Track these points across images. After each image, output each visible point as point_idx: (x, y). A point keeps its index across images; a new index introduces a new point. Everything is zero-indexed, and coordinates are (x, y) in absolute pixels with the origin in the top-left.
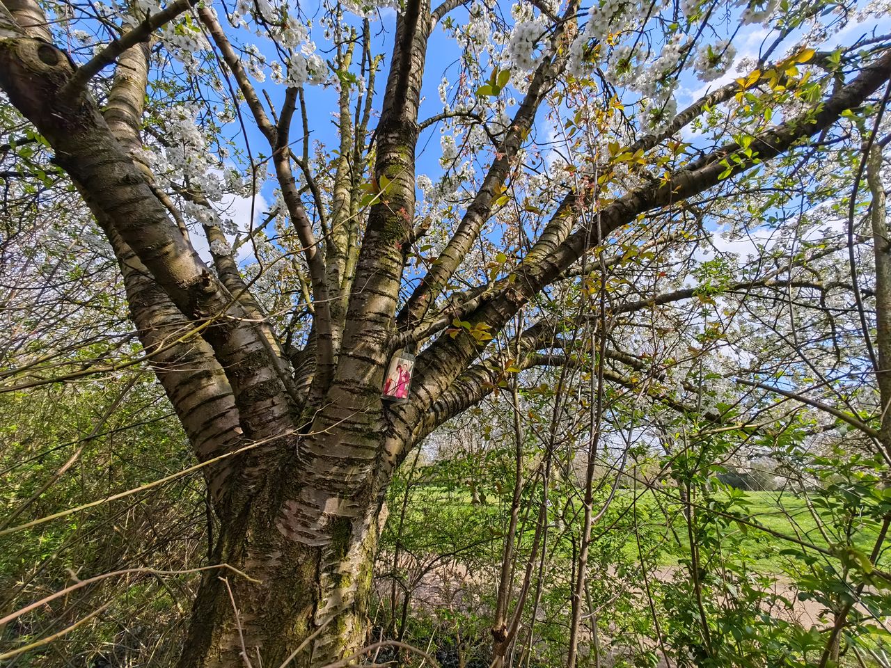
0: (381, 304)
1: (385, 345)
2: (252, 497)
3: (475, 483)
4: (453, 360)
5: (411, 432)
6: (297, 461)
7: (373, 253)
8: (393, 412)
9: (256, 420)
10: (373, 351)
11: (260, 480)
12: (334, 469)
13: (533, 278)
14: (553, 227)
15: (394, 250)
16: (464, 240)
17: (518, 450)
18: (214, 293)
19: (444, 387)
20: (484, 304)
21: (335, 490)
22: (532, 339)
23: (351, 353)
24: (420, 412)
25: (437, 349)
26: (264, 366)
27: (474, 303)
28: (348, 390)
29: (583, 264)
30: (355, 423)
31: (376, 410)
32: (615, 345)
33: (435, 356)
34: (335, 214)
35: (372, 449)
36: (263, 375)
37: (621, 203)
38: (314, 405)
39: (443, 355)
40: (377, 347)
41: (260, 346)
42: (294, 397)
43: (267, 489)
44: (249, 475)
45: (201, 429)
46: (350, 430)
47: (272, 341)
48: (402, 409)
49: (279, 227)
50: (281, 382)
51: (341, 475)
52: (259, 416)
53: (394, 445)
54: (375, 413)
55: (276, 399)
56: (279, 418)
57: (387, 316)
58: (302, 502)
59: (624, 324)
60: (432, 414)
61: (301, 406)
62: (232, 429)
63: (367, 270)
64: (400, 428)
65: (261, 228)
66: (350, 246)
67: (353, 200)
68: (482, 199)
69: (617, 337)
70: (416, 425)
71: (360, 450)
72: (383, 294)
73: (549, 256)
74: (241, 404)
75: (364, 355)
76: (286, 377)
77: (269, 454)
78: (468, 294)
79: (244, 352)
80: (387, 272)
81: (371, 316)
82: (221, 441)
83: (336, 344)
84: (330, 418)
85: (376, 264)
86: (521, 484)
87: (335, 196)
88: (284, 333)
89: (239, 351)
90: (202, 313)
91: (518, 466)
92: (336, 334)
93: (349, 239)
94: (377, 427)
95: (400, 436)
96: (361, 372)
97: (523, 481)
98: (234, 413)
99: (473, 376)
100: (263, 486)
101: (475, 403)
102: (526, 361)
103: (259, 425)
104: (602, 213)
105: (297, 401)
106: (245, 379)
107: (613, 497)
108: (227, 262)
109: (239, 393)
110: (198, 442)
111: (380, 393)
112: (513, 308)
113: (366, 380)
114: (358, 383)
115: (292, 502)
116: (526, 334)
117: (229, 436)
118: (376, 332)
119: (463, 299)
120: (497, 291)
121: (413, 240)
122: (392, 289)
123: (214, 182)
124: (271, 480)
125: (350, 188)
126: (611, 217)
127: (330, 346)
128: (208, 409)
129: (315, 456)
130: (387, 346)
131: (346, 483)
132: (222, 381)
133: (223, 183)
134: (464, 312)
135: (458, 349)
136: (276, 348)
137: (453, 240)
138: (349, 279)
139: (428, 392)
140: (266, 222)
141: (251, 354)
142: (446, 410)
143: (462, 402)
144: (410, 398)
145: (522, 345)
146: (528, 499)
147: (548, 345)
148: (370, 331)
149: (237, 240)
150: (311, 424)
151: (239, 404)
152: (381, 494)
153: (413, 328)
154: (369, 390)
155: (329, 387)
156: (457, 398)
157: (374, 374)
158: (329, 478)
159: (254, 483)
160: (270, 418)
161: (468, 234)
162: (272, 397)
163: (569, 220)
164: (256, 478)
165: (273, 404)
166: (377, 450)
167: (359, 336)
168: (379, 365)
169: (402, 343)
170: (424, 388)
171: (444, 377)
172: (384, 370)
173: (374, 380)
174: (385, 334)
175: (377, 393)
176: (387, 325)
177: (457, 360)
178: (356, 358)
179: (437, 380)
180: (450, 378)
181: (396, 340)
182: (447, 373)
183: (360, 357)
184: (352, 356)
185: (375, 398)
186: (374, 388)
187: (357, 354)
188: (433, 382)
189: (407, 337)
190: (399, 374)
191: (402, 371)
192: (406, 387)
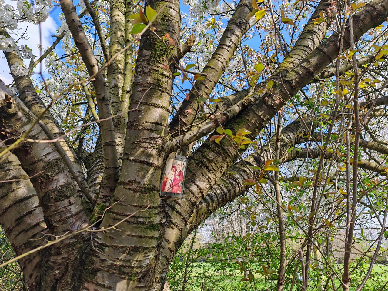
0: (155, 114)
1: (160, 150)
2: (57, 281)
3: (244, 263)
4: (220, 159)
5: (186, 222)
6: (92, 250)
7: (146, 70)
8: (170, 206)
9: (57, 217)
10: (151, 155)
11: (63, 267)
12: (122, 257)
13: (289, 82)
14: (308, 32)
15: (163, 65)
16: (225, 52)
17: (281, 234)
18: (16, 114)
19: (213, 183)
20: (245, 108)
21: (124, 273)
22: (291, 135)
23: (132, 158)
24: (193, 205)
25: (205, 150)
26: (61, 172)
27: (236, 108)
28: (131, 189)
29: (337, 65)
30: (138, 217)
31: (155, 205)
32: (371, 136)
33: (204, 156)
34: (112, 33)
35: (154, 238)
36: (61, 179)
37: (372, 6)
38: (105, 202)
39: (210, 155)
40: (154, 152)
41: (56, 155)
42: (87, 195)
43: (69, 274)
44: (55, 262)
45: (14, 224)
46: (134, 223)
47: (66, 148)
48: (177, 203)
49: (67, 47)
50: (76, 183)
51: (129, 261)
52: (59, 213)
53: (172, 234)
54: (155, 208)
55: (72, 200)
56: (76, 214)
57: (161, 124)
58: (98, 284)
59: (380, 115)
60: (204, 205)
61: (94, 203)
62: (38, 224)
63: (141, 85)
64: (176, 219)
65: (51, 49)
66: (126, 63)
67: (127, 21)
68: (241, 13)
69: (372, 128)
70: (190, 216)
71: (144, 240)
72: (156, 106)
73: (304, 60)
74: (44, 204)
75: (143, 159)
76: (80, 179)
77: (69, 245)
78: (231, 98)
79: (44, 162)
80: (159, 86)
81: (147, 125)
82: (30, 234)
83: (120, 149)
84: (117, 214)
85: (149, 79)
86: (284, 264)
87: (111, 18)
88: (76, 140)
89: (40, 160)
90: (8, 130)
91: (282, 249)
92: (119, 140)
93: (126, 56)
94: (157, 220)
95: (176, 226)
96: (141, 173)
97: (286, 262)
98: (39, 211)
99: (239, 170)
100: (66, 271)
101: (242, 193)
102: (286, 155)
103: (60, 221)
104: (354, 16)
105: (90, 198)
106: (46, 183)
107: (369, 276)
108: (25, 82)
109: (42, 195)
110: (13, 235)
111: (158, 191)
112: (272, 111)
113: (146, 180)
114: (139, 183)
115: (90, 284)
116: (285, 130)
117: (36, 230)
118: (153, 139)
119: (228, 104)
120: (257, 96)
121: (180, 56)
122: (164, 101)
123: (10, 13)
124: (72, 267)
125: (123, 10)
126: (362, 21)
127: (114, 151)
128: (18, 209)
129: (106, 246)
130: (162, 150)
131: (133, 268)
132: (28, 185)
133: (17, 13)
134: (228, 117)
135: (223, 149)
136: (70, 154)
137: (216, 53)
138: (128, 92)
139: (199, 188)
140: (55, 44)
141: (50, 163)
142: (215, 201)
143: (230, 194)
144: (184, 193)
145: (282, 140)
146: (291, 277)
147: (307, 140)
148: (147, 139)
149: (32, 61)
150: (102, 221)
151: (42, 204)
152: (163, 275)
153: (184, 133)
154: (149, 189)
155: (115, 187)
156: (225, 190)
157: (152, 175)
158: (119, 263)
159: (59, 269)
160: (69, 215)
161: (229, 47)
162: (69, 197)
163: (324, 25)
164: (60, 264)
165: (70, 204)
166: (157, 239)
167: (138, 143)
168: (156, 167)
169: (175, 147)
170: (195, 184)
171: (212, 174)
172: (160, 171)
173: (153, 180)
174: (160, 141)
175: (156, 191)
176: (161, 132)
177: (223, 159)
178: (137, 162)
179: (206, 177)
180: (217, 174)
181: (170, 144)
182: (215, 170)
183: (140, 161)
184: (133, 160)
185: (154, 195)
186: (153, 187)
187: (137, 158)
188: (203, 179)
189: (180, 141)
190: (174, 173)
191: (176, 170)
192: (180, 184)
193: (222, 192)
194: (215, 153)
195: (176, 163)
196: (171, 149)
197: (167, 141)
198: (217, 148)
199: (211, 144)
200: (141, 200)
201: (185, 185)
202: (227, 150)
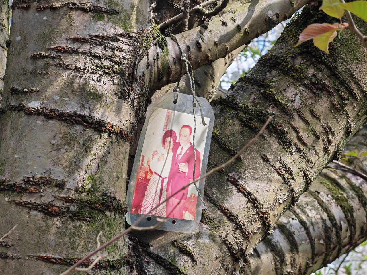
1: (127, 77)
4: (322, 106)
8: (159, 261)
23: (34, 104)
24: (236, 256)
25: (273, 78)
31: (114, 256)
33: (269, 98)
39: (290, 93)
40: (107, 86)
48: (184, 251)
54: (112, 266)
60: (267, 258)
75: (72, 107)
96: (67, 154)
113: (82, 177)
118: (102, 41)
130: (132, 77)
139: (254, 202)
148: (83, 41)
167: (54, 54)
168: (114, 133)
169: (173, 67)
170: (241, 190)
171: (296, 156)
172: (126, 148)
173: (105, 177)
174: (125, 47)
175: (114, 210)
176: (128, 17)
177: (333, 106)
178: (51, 118)
179: (277, 165)
180: (313, 158)
181: (156, 59)
182: (304, 144)
183: (62, 114)
184: (38, 113)
185: (109, 225)
186: (107, 199)
187: (52, 106)
188: (266, 172)
189: (188, 48)
190: (171, 154)
191: (177, 145)
192: (192, 190)
193: (325, 216)
194: (306, 86)
195: (177, 120)
196: (160, 75)
197: (147, 48)
198: (311, 71)
199: (294, 58)
200: (67, 240)
201: (206, 194)
202: (346, 76)
